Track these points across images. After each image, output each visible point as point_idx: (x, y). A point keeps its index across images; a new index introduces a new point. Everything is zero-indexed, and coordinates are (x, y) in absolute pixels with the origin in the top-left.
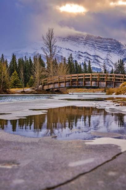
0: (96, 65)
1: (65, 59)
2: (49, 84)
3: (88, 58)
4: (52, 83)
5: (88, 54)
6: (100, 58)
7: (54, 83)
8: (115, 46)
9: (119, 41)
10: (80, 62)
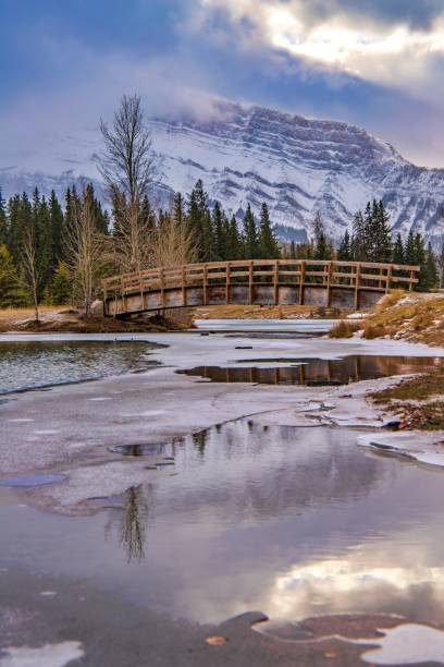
0: (286, 217)
1: (179, 200)
2: (127, 296)
3: (258, 192)
4: (138, 294)
5: (258, 178)
6: (300, 191)
7: (145, 294)
8: (356, 151)
9: (370, 135)
10: (232, 207)
